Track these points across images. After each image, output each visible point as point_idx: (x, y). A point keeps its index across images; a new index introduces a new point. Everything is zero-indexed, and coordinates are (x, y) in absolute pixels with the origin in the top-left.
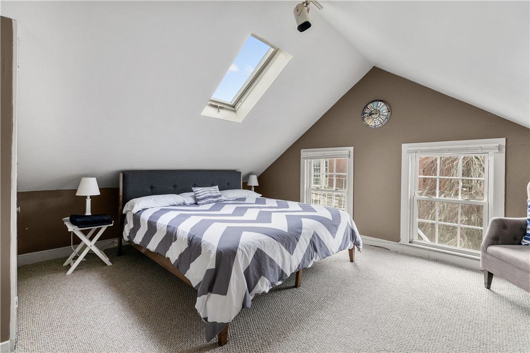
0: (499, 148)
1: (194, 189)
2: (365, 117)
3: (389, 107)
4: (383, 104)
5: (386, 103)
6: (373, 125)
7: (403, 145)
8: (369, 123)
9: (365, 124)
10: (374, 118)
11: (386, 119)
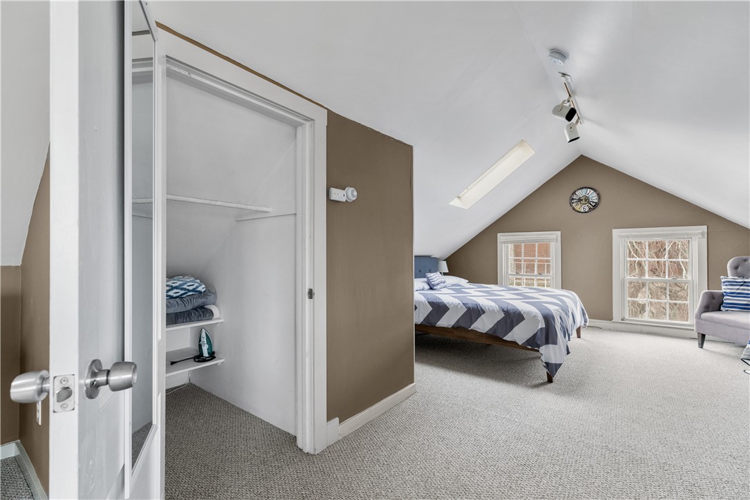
0: (702, 234)
1: (429, 275)
2: (573, 203)
3: (598, 195)
4: (592, 191)
5: (595, 191)
6: (582, 211)
7: (613, 230)
8: (577, 209)
9: (574, 209)
10: (583, 204)
11: (596, 206)
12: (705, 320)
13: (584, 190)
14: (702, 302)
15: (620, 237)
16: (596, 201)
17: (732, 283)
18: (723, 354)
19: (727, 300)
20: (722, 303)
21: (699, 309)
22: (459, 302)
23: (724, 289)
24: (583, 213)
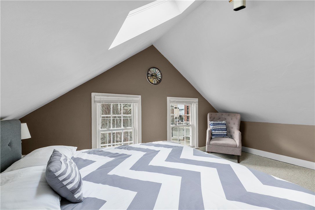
2: (149, 76)
3: (161, 74)
4: (158, 71)
5: (160, 71)
7: (167, 97)
9: (149, 81)
10: (154, 79)
11: (160, 81)
12: (212, 145)
13: (155, 69)
14: (209, 136)
15: (171, 101)
19: (213, 133)
21: (209, 140)
24: (154, 84)
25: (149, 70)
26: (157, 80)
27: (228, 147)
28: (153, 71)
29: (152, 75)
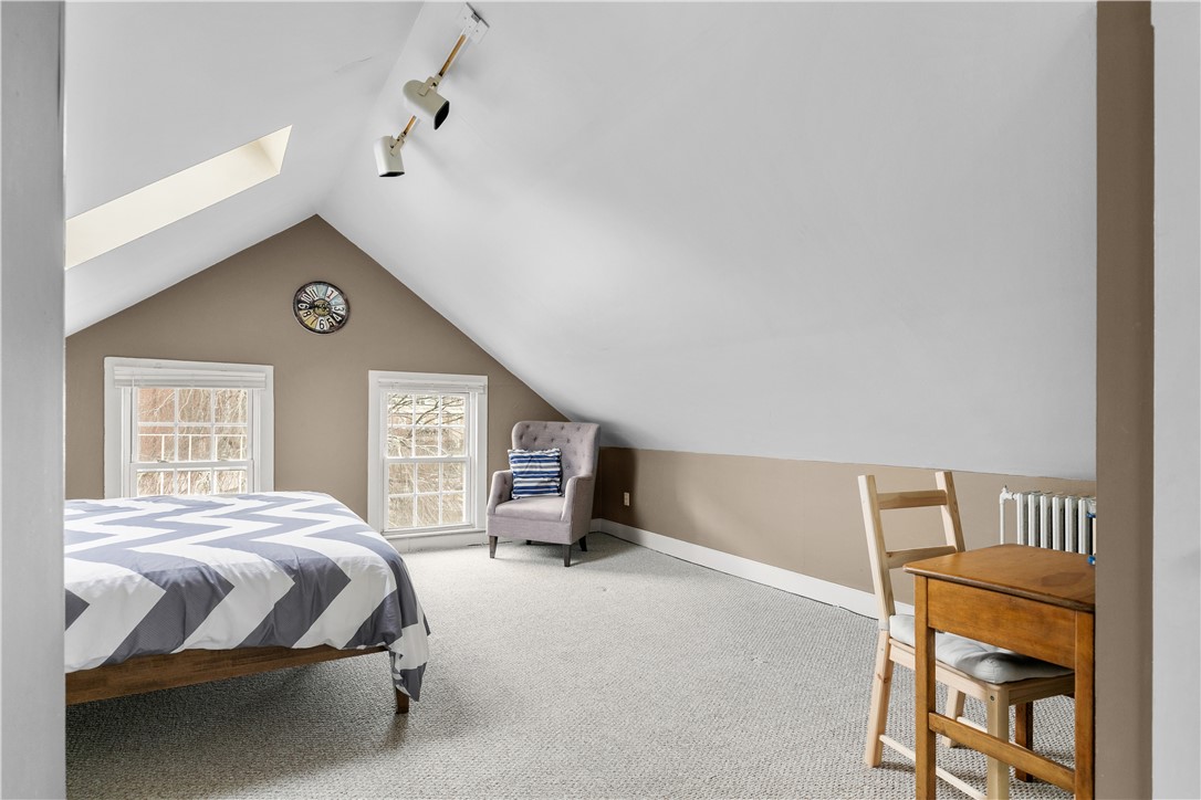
2: (301, 310)
3: (347, 301)
4: (336, 293)
5: (341, 293)
6: (318, 328)
7: (371, 372)
8: (308, 323)
9: (302, 322)
10: (320, 315)
11: (342, 323)
12: (502, 516)
13: (322, 288)
14: (495, 490)
15: (382, 385)
16: (343, 313)
17: (520, 459)
18: (521, 561)
19: (519, 483)
20: (512, 488)
21: (493, 501)
22: (127, 572)
23: (514, 468)
24: (319, 332)
25: (302, 289)
26: (331, 320)
27: (539, 520)
28: (317, 292)
29: (313, 306)
